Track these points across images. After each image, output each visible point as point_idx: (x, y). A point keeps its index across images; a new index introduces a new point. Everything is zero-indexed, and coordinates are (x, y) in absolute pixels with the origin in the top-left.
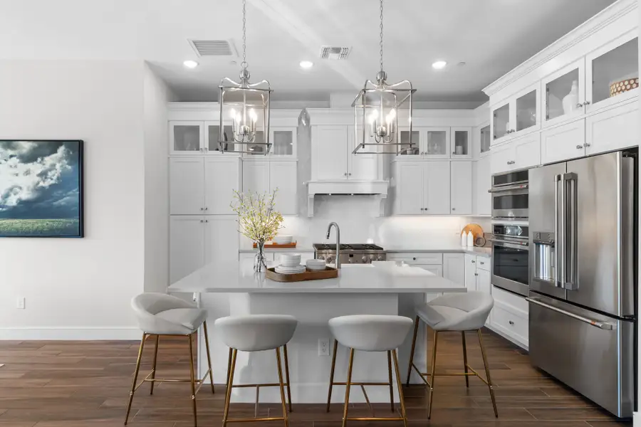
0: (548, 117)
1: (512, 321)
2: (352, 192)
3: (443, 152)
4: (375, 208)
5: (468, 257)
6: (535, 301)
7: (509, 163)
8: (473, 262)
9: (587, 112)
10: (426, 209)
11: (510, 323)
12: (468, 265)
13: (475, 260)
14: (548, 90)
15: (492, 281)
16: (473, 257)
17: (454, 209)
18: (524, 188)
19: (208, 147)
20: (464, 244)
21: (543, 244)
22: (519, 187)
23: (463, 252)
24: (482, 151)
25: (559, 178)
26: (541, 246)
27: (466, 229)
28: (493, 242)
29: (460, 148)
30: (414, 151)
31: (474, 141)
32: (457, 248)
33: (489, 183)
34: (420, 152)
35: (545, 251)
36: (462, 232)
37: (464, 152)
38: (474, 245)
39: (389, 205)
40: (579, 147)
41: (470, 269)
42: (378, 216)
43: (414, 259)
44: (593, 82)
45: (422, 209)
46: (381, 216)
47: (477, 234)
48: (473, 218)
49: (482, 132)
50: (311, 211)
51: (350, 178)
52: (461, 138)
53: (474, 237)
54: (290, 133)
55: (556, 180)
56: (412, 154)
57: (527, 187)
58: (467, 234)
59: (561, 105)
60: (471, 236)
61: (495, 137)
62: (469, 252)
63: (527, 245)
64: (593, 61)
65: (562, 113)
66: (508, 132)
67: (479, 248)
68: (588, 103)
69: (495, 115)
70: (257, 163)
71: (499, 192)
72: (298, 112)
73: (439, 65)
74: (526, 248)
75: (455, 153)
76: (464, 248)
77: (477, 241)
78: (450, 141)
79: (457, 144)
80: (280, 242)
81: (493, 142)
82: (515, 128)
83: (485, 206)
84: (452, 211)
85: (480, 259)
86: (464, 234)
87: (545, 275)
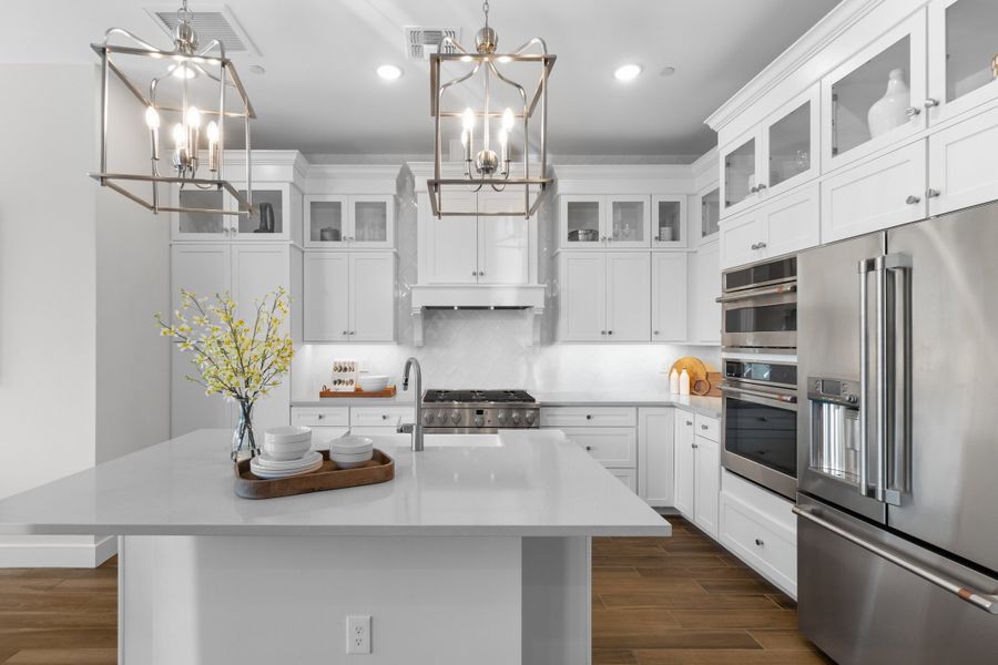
0: (835, 152)
1: (761, 539)
2: (492, 304)
3: (639, 237)
4: (526, 330)
5: (682, 416)
6: (811, 517)
7: (755, 247)
8: (689, 423)
9: (931, 122)
10: (610, 333)
11: (758, 542)
12: (681, 427)
13: (691, 420)
14: (835, 97)
15: (724, 462)
16: (689, 416)
17: (656, 333)
18: (786, 292)
19: (237, 227)
20: (674, 390)
21: (829, 403)
22: (776, 290)
23: (672, 406)
24: (704, 234)
25: (871, 265)
26: (825, 406)
27: (678, 366)
28: (725, 392)
29: (667, 231)
30: (590, 235)
31: (691, 218)
32: (663, 398)
33: (717, 287)
34: (600, 236)
35: (833, 416)
36: (671, 371)
37: (675, 237)
38: (691, 393)
39: (549, 327)
40: (913, 201)
41: (684, 436)
42: (530, 343)
43: (589, 417)
44: (947, 57)
45: (603, 333)
46: (534, 344)
47: (696, 374)
48: (689, 346)
49: (704, 203)
50: (418, 337)
51: (481, 279)
52: (669, 213)
53: (691, 379)
54: (383, 206)
55: (863, 269)
56: (588, 240)
57: (794, 289)
58: (680, 373)
59: (865, 122)
60: (685, 376)
61: (728, 204)
62: (683, 407)
63: (794, 400)
64: (947, 10)
65: (867, 137)
66: (754, 190)
67: (700, 399)
68: (936, 104)
69: (728, 164)
70: (327, 255)
71: (736, 301)
72: (396, 170)
73: (628, 74)
74: (791, 407)
75: (659, 238)
76: (673, 399)
77: (695, 387)
78: (651, 219)
79: (662, 224)
80: (366, 388)
81: (723, 211)
82: (766, 181)
83: (711, 327)
84: (654, 336)
85: (701, 420)
86: (675, 373)
87: (833, 465)
